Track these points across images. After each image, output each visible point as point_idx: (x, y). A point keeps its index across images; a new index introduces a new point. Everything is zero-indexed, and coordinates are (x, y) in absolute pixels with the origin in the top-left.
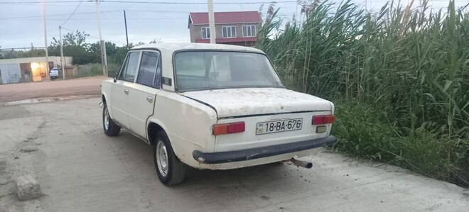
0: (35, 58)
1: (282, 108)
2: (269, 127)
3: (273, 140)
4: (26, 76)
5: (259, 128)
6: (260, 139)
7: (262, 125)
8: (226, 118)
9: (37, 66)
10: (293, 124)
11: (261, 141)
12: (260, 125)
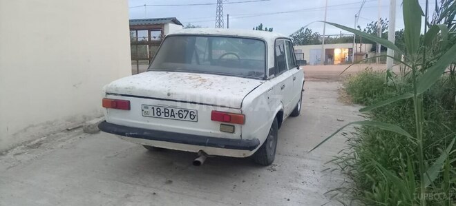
0: (338, 44)
1: (169, 95)
2: (156, 112)
3: (163, 125)
4: (329, 60)
5: (145, 110)
6: (148, 122)
7: (147, 108)
8: (116, 94)
9: (340, 52)
10: (185, 114)
11: (149, 123)
12: (145, 107)
